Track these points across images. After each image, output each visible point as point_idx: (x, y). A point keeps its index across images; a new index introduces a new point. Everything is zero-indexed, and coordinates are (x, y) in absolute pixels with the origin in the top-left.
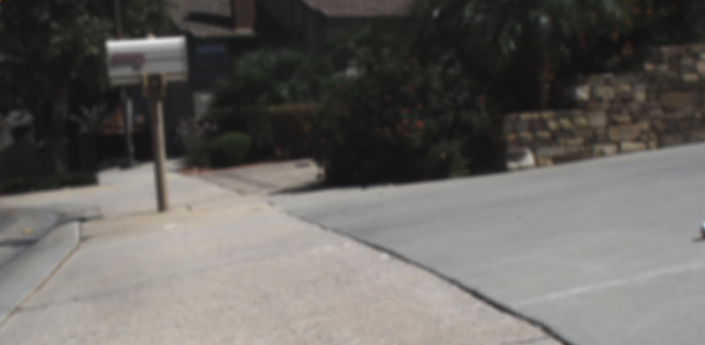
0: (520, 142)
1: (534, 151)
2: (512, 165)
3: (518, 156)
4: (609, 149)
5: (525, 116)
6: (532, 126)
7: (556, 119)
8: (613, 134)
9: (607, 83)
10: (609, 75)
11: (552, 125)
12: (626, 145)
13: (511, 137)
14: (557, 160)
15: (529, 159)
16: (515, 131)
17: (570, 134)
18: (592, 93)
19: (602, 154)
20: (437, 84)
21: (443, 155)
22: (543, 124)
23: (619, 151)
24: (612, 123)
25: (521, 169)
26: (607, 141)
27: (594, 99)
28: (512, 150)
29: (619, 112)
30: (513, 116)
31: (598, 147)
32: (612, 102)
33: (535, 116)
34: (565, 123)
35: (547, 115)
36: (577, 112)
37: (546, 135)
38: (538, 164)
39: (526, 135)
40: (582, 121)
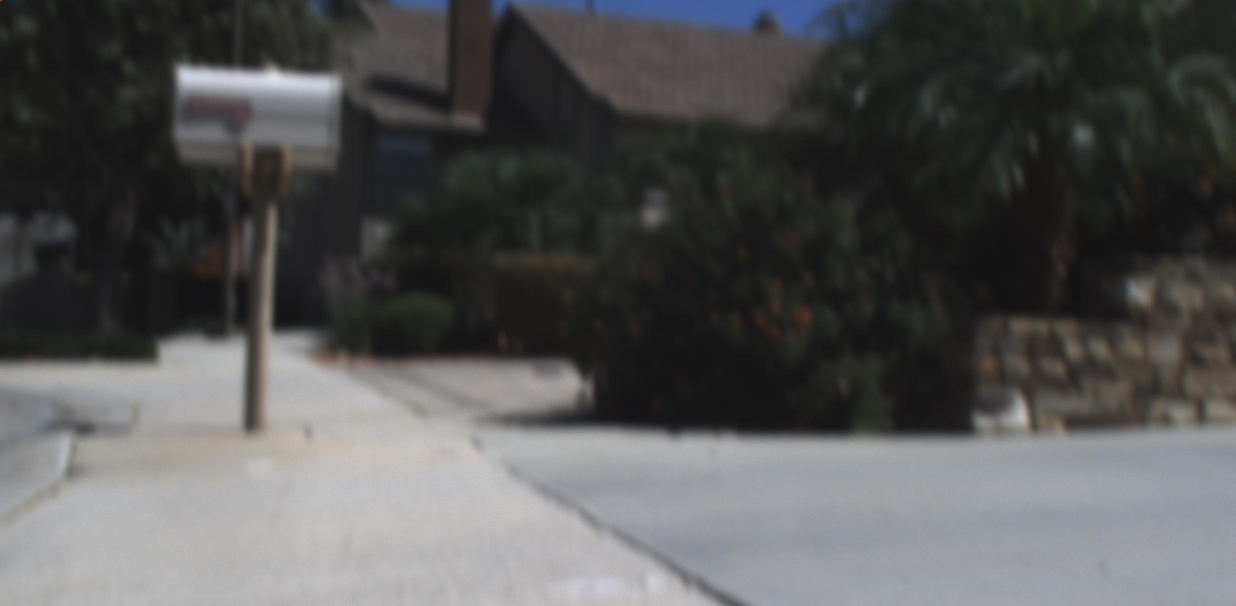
0: (1003, 378)
1: (1030, 396)
2: (982, 421)
3: (997, 406)
4: (1181, 412)
5: (1021, 326)
6: (1032, 348)
7: (1083, 340)
8: (1192, 383)
9: (1193, 278)
10: (1197, 263)
11: (1073, 350)
12: (1216, 408)
13: (987, 364)
14: (1075, 420)
15: (1019, 414)
16: (997, 352)
17: (1107, 373)
18: (1158, 294)
19: (1166, 421)
20: (847, 237)
21: (844, 386)
22: (1056, 347)
23: (1201, 417)
24: (1193, 360)
25: (1000, 432)
26: (1179, 394)
27: (1163, 308)
28: (985, 390)
29: (1210, 339)
30: (993, 323)
31: (1158, 407)
32: (1197, 317)
33: (1040, 326)
34: (1100, 349)
35: (1066, 329)
37: (1056, 368)
38: (1035, 427)
39: (1018, 364)
40: (1132, 347)
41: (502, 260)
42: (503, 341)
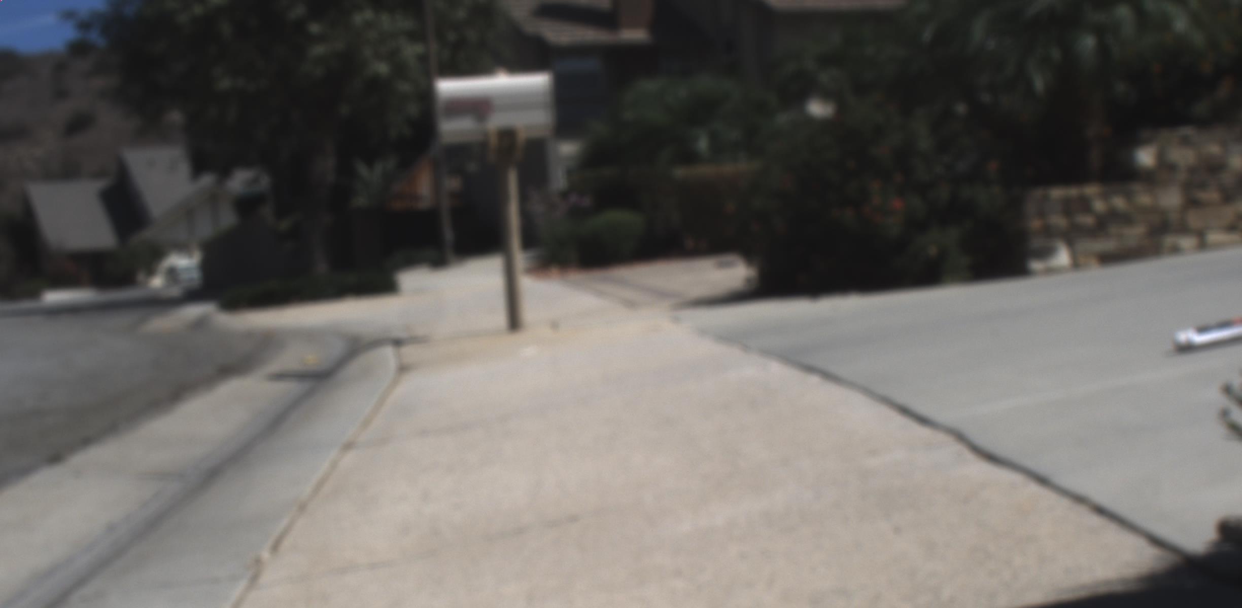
0: (1049, 232)
1: (1070, 244)
2: (1036, 265)
3: (1045, 253)
4: (1186, 242)
5: (1057, 193)
6: (1069, 208)
7: (1105, 196)
8: (1194, 219)
9: (1185, 142)
10: (1187, 131)
11: (1099, 206)
12: (1214, 237)
13: (1035, 224)
14: (1106, 259)
15: (1063, 257)
16: (1042, 214)
17: (1125, 219)
18: (1161, 157)
19: (1176, 250)
20: (925, 143)
21: (933, 251)
22: (1085, 205)
23: (1203, 245)
24: (1192, 203)
25: (1050, 271)
26: (1183, 229)
27: (1165, 166)
28: (1036, 243)
29: (1203, 186)
30: (1037, 193)
31: (1169, 240)
32: (1192, 170)
33: (1073, 192)
34: (1119, 202)
35: (1091, 190)
36: (1137, 187)
37: (1087, 220)
38: (1076, 265)
39: (1059, 221)
40: (1144, 199)
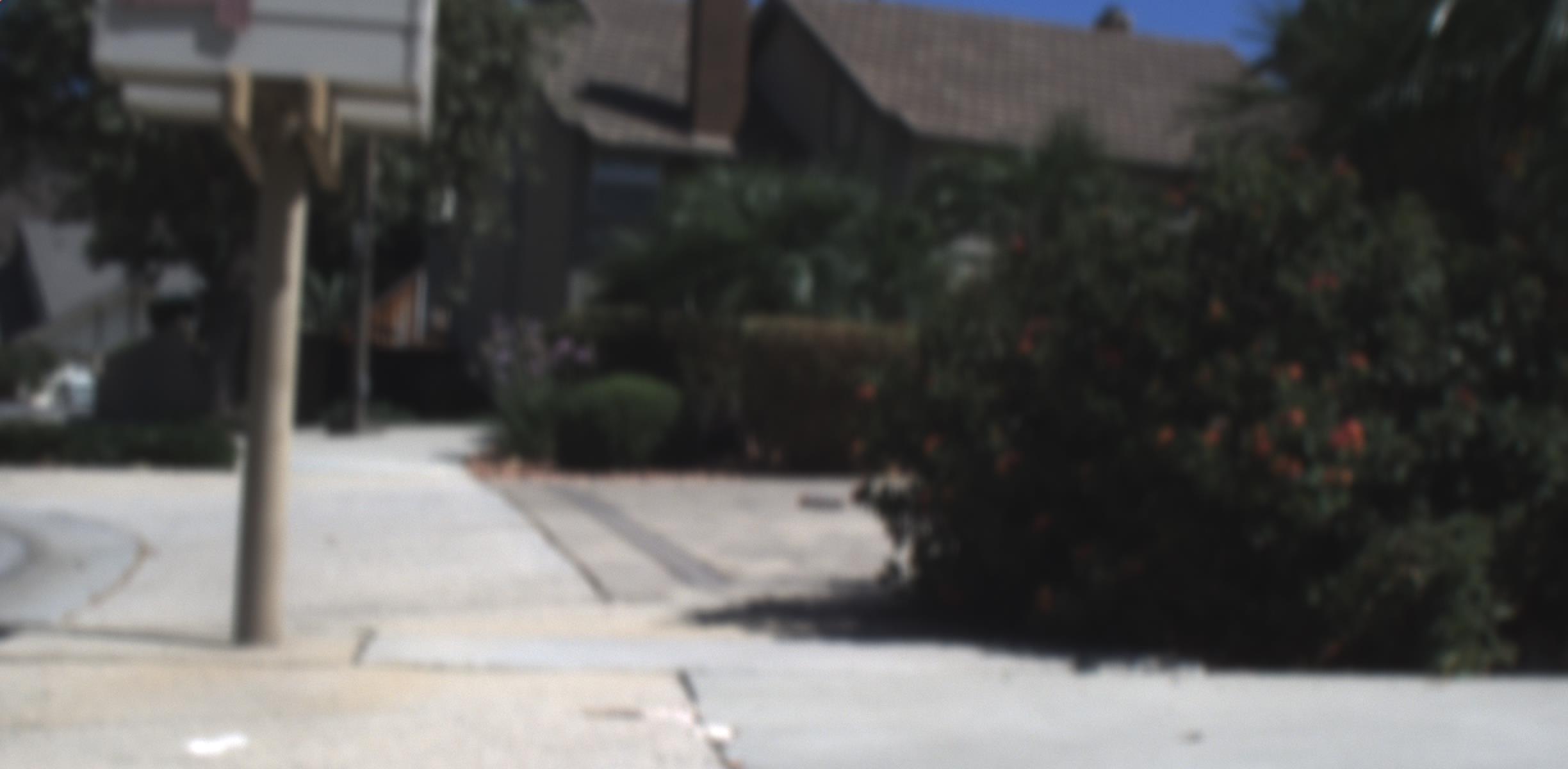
41: (752, 324)
42: (753, 449)
